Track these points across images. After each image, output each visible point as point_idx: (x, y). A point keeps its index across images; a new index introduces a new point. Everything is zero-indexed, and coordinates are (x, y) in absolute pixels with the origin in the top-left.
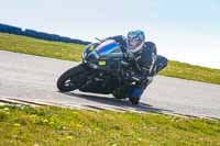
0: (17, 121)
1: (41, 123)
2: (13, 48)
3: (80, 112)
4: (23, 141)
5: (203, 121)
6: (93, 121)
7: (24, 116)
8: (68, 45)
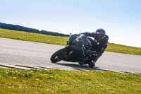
0: (38, 78)
1: (50, 78)
2: (35, 40)
3: (70, 72)
4: (41, 88)
5: (134, 75)
6: (77, 76)
7: (41, 75)
8: (63, 38)
